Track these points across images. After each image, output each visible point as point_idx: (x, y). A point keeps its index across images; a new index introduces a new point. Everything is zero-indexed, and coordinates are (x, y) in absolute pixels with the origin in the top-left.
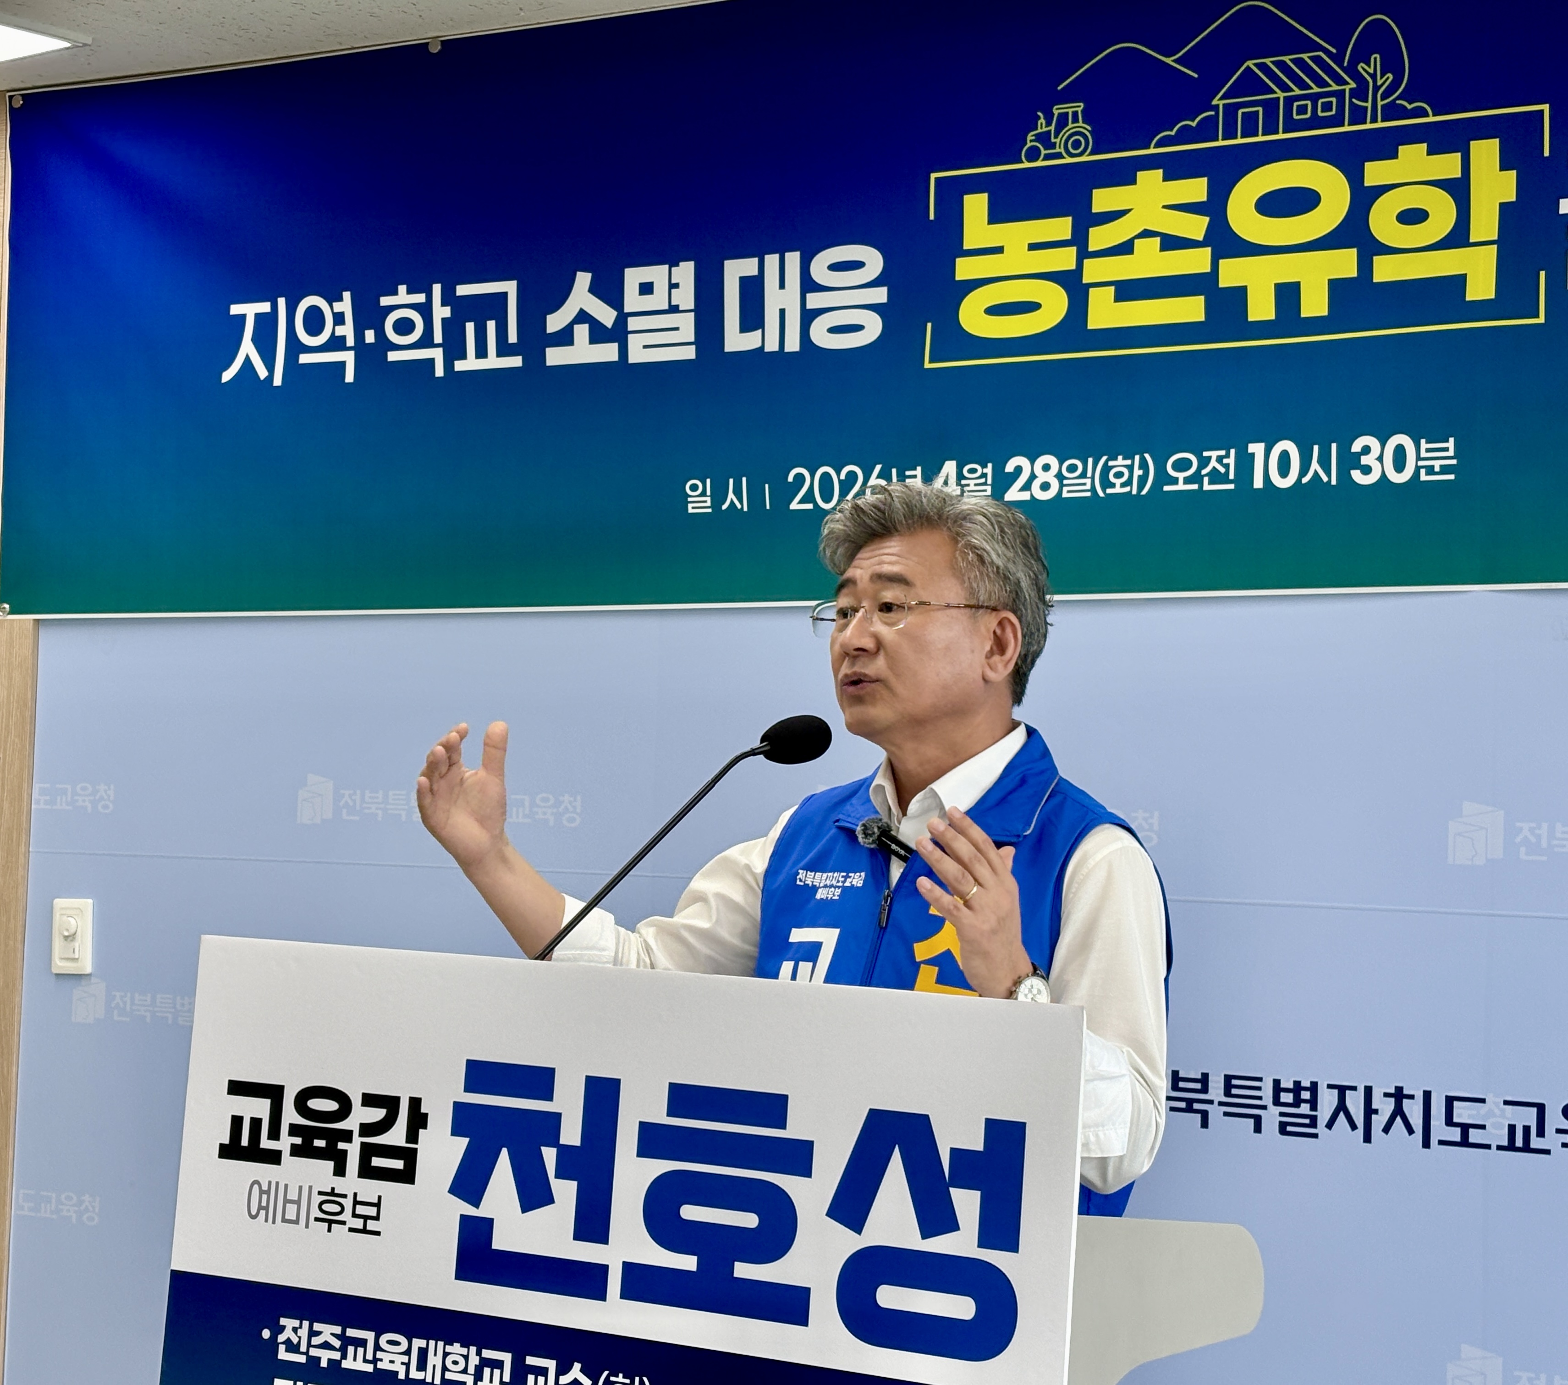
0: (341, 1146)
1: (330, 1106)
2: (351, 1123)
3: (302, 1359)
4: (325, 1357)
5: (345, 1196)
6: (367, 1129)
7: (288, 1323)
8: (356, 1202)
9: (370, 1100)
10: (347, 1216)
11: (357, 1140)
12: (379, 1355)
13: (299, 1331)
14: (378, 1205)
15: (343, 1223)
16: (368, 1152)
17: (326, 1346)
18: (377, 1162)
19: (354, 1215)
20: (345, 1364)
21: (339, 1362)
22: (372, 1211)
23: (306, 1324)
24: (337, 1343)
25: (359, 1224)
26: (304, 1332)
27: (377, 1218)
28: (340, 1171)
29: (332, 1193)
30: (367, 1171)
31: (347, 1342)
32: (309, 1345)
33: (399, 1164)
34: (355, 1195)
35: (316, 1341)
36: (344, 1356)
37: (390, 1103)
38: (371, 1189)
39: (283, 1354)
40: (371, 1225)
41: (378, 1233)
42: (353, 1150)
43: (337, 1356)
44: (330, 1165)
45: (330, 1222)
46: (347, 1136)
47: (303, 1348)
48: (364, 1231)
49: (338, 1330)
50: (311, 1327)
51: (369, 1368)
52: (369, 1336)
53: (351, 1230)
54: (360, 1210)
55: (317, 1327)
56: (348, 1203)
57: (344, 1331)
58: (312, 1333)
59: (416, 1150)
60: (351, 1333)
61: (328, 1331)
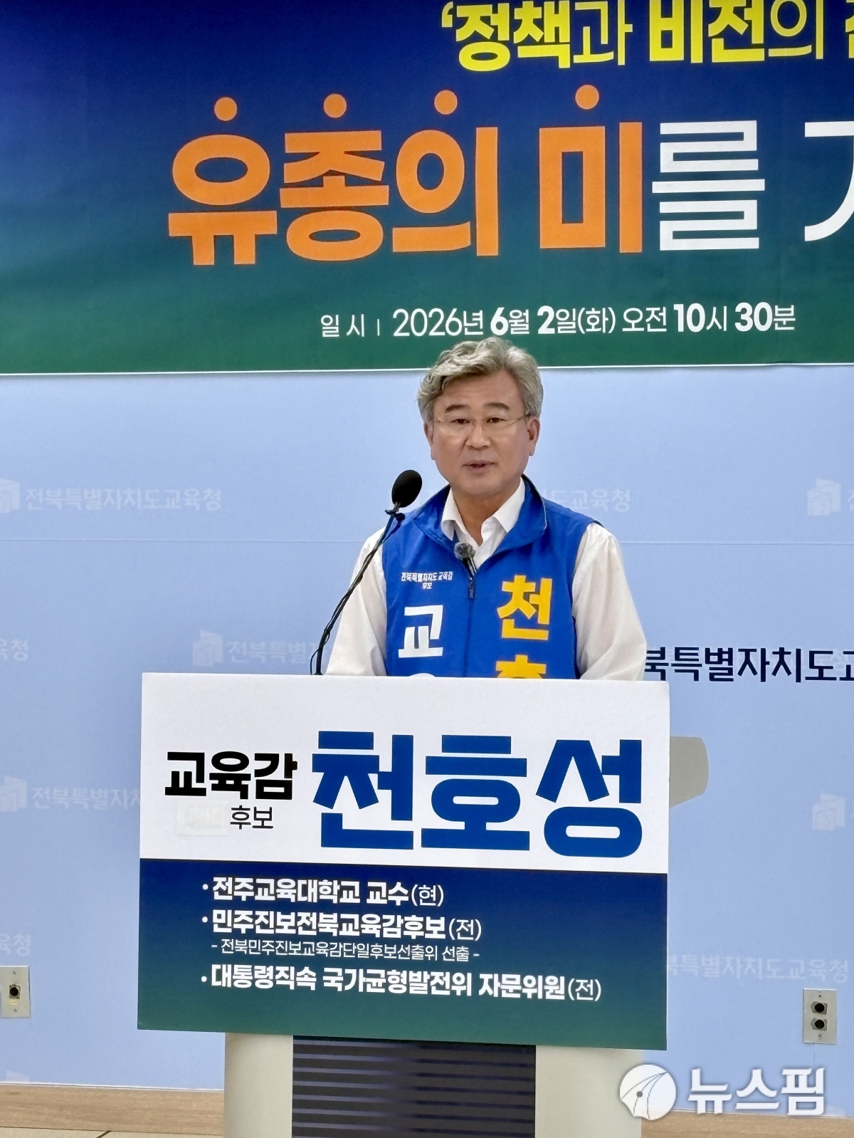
0: (244, 782)
1: (236, 762)
2: (249, 770)
3: (230, 898)
4: (244, 895)
5: (248, 809)
6: (258, 773)
7: (219, 880)
8: (256, 812)
9: (259, 757)
10: (251, 819)
11: (254, 779)
12: (278, 891)
13: (227, 884)
14: (270, 812)
15: (249, 824)
16: (260, 785)
17: (244, 889)
18: (267, 789)
19: (256, 819)
20: (257, 898)
21: (253, 898)
22: (267, 816)
23: (230, 879)
24: (251, 887)
25: (259, 823)
26: (230, 884)
27: (270, 819)
28: (244, 795)
29: (241, 808)
30: (261, 795)
31: (256, 886)
32: (233, 890)
33: (281, 790)
34: (255, 808)
35: (237, 887)
36: (256, 893)
37: (274, 758)
38: (264, 804)
39: (217, 897)
40: (266, 824)
41: (271, 827)
42: (252, 785)
43: (251, 894)
44: (238, 793)
45: (241, 824)
46: (247, 777)
47: (230, 892)
48: (263, 826)
49: (251, 880)
50: (233, 880)
51: (273, 898)
52: (271, 882)
53: (254, 827)
54: (259, 816)
55: (237, 880)
56: (251, 813)
57: (255, 881)
58: (235, 884)
59: (291, 782)
60: (259, 881)
61: (245, 882)
